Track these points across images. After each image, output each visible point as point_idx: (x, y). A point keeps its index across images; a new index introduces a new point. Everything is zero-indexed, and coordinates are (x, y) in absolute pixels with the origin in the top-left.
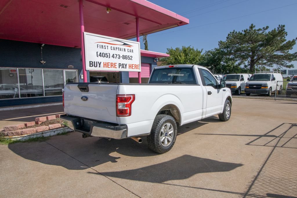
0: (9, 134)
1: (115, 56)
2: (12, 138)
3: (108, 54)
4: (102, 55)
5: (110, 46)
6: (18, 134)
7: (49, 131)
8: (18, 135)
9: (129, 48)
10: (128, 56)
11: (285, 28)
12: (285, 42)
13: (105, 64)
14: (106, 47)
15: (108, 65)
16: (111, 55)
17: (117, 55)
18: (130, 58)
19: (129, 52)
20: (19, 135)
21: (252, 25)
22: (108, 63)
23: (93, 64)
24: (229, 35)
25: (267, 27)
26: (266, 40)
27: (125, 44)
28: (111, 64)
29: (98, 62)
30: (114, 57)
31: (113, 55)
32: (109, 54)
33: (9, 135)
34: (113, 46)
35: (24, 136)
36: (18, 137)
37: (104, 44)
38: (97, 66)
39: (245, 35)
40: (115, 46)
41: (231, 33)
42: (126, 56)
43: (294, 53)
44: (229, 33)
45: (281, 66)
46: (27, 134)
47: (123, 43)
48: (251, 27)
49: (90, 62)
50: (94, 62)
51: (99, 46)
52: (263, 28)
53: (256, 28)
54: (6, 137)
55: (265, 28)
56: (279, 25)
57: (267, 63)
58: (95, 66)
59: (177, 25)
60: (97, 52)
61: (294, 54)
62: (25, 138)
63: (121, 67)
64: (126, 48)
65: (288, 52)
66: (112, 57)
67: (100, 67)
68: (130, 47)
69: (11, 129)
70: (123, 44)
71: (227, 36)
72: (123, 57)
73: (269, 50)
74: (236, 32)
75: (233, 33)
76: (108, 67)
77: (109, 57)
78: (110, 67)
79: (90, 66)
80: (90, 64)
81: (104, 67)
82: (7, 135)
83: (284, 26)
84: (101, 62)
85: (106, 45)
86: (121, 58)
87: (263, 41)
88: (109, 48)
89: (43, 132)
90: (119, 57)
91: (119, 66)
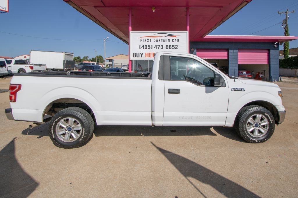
1: (158, 47)
4: (144, 47)
5: (152, 39)
9: (174, 38)
10: (173, 46)
13: (147, 54)
14: (149, 40)
15: (150, 55)
16: (154, 46)
17: (159, 46)
18: (175, 47)
19: (174, 41)
22: (150, 53)
23: (136, 55)
27: (169, 35)
28: (153, 54)
29: (141, 53)
30: (156, 48)
31: (156, 46)
32: (152, 45)
34: (156, 38)
37: (147, 38)
40: (158, 38)
42: (170, 46)
49: (133, 53)
50: (137, 53)
51: (142, 40)
58: (137, 57)
60: (140, 45)
64: (171, 38)
66: (155, 48)
67: (142, 57)
68: (175, 37)
70: (168, 35)
72: (167, 47)
76: (150, 57)
77: (151, 48)
78: (152, 57)
79: (133, 57)
80: (133, 55)
81: (146, 57)
84: (143, 53)
85: (149, 38)
86: (165, 48)
88: (152, 40)
90: (162, 47)
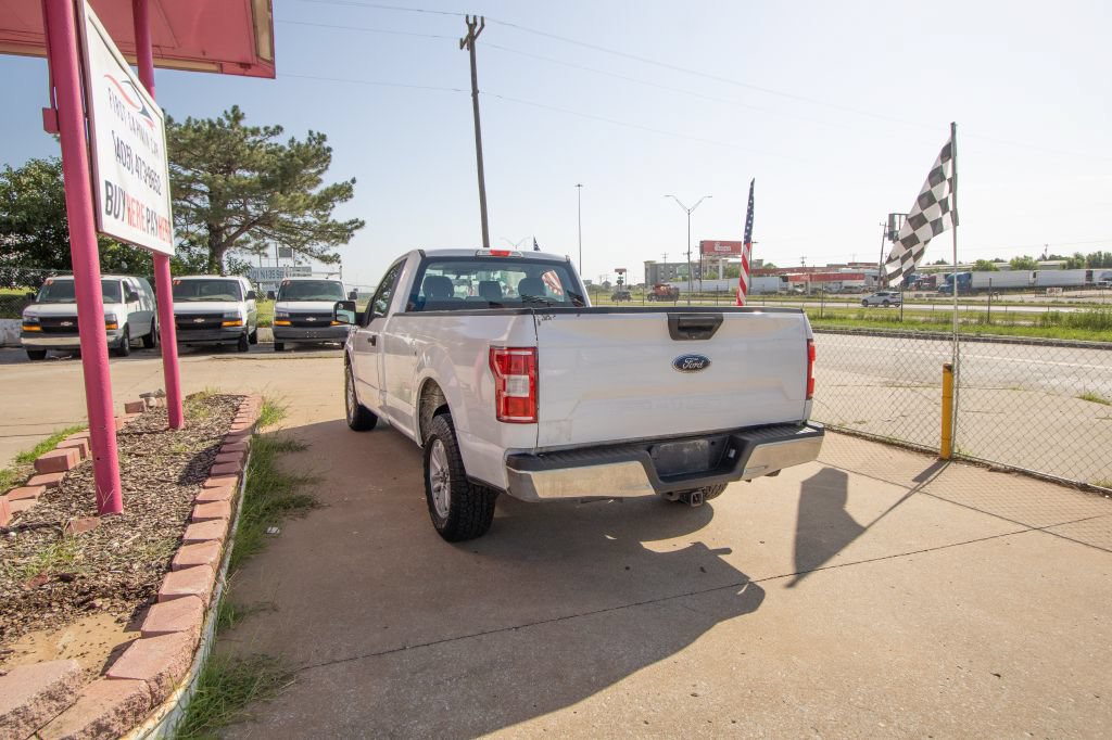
1: (139, 163)
3: (129, 152)
6: (136, 712)
8: (140, 723)
11: (326, 144)
12: (322, 187)
20: (146, 717)
21: (235, 108)
23: (113, 199)
25: (279, 129)
26: (281, 168)
27: (144, 112)
35: (171, 703)
36: (146, 736)
38: (118, 216)
39: (209, 137)
43: (347, 221)
45: (307, 256)
46: (178, 685)
47: (141, 107)
48: (236, 117)
49: (107, 185)
50: (115, 188)
52: (266, 129)
53: (247, 123)
55: (271, 129)
56: (311, 133)
57: (248, 242)
59: (221, 66)
60: (113, 132)
61: (346, 224)
65: (327, 216)
68: (151, 126)
73: (297, 206)
79: (107, 210)
80: (108, 197)
83: (323, 138)
86: (148, 179)
87: (273, 171)
91: (148, 222)
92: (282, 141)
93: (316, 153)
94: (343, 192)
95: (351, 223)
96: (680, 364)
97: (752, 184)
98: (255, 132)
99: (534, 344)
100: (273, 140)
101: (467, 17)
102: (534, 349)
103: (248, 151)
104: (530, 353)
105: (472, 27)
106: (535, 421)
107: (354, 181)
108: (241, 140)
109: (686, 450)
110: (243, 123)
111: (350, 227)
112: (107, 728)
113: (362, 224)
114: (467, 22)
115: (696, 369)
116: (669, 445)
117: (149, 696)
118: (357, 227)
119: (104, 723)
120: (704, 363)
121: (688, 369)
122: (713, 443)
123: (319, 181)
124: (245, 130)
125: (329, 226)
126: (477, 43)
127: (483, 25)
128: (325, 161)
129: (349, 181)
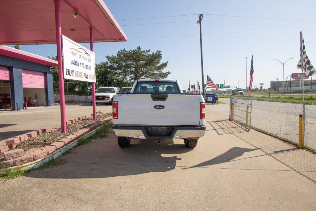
0: (16, 162)
1: (82, 64)
2: (21, 167)
3: (77, 62)
4: (74, 63)
5: (78, 53)
6: (29, 160)
7: (57, 151)
8: (30, 162)
9: (89, 58)
10: (89, 66)
11: (161, 53)
12: (160, 64)
13: (76, 72)
14: (76, 54)
18: (90, 68)
19: (89, 61)
20: (32, 161)
21: (139, 47)
22: (78, 72)
23: (69, 72)
24: (119, 52)
25: (149, 50)
26: (149, 60)
27: (86, 53)
29: (72, 70)
30: (81, 66)
33: (17, 164)
34: (80, 54)
35: (38, 161)
36: (31, 164)
37: (75, 51)
38: (71, 75)
39: (133, 54)
41: (121, 50)
44: (120, 50)
46: (40, 158)
47: (85, 53)
48: (139, 48)
49: (67, 69)
50: (70, 70)
51: (72, 52)
52: (146, 51)
53: (142, 50)
54: (11, 168)
55: (148, 51)
56: (157, 51)
58: (70, 75)
59: (116, 40)
60: (71, 59)
62: (39, 164)
63: (85, 77)
64: (87, 57)
65: (161, 71)
67: (73, 75)
68: (89, 56)
69: (15, 155)
71: (117, 53)
73: (152, 69)
74: (126, 51)
75: (123, 51)
77: (78, 65)
78: (78, 77)
79: (67, 75)
80: (67, 72)
81: (75, 76)
82: (14, 164)
83: (160, 51)
86: (85, 67)
87: (148, 61)
88: (78, 55)
89: (53, 153)
91: (84, 76)
92: (151, 53)
93: (158, 56)
94: (165, 65)
95: (167, 73)
96: (155, 107)
97: (252, 56)
98: (144, 52)
99: (117, 101)
100: (148, 53)
101: (199, 15)
102: (117, 102)
103: (142, 57)
104: (116, 103)
105: (200, 17)
106: (117, 118)
107: (168, 62)
108: (140, 54)
109: (159, 129)
110: (141, 50)
111: (167, 74)
112: (23, 161)
113: (170, 73)
114: (199, 16)
115: (160, 109)
116: (154, 127)
117: (33, 158)
118: (168, 74)
119: (23, 160)
120: (163, 107)
121: (158, 108)
122: (168, 128)
123: (160, 62)
124: (141, 51)
125: (162, 74)
126: (202, 22)
127: (203, 16)
128: (160, 57)
129: (167, 62)
